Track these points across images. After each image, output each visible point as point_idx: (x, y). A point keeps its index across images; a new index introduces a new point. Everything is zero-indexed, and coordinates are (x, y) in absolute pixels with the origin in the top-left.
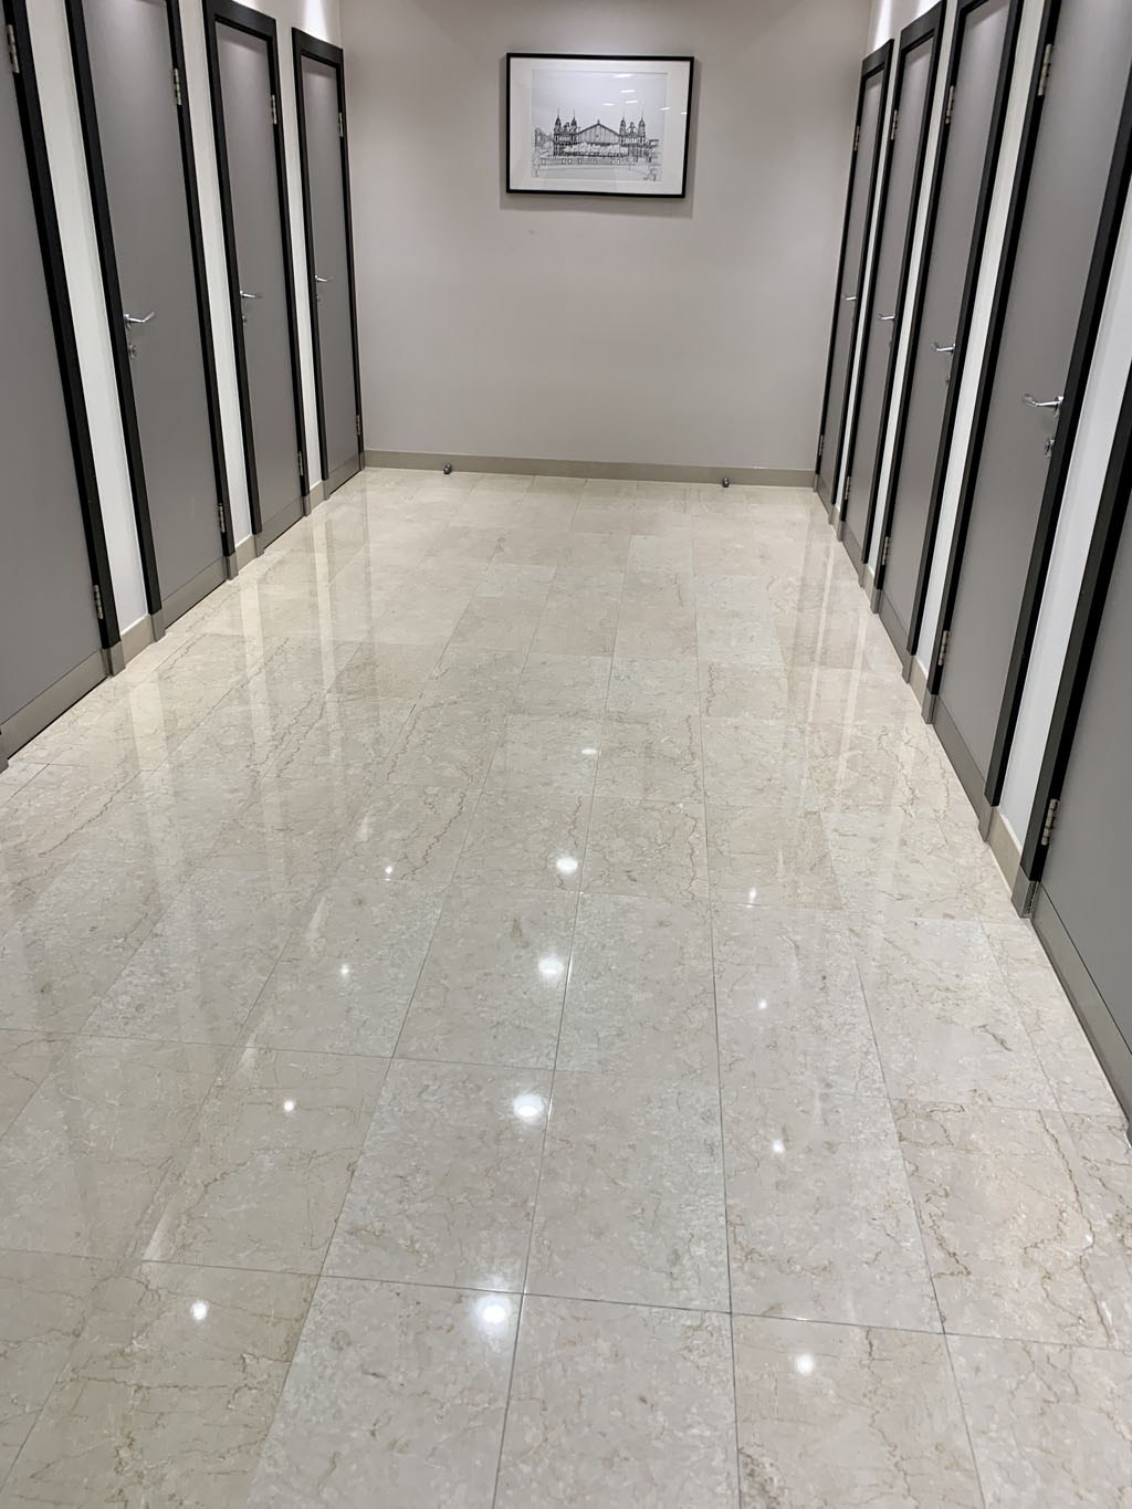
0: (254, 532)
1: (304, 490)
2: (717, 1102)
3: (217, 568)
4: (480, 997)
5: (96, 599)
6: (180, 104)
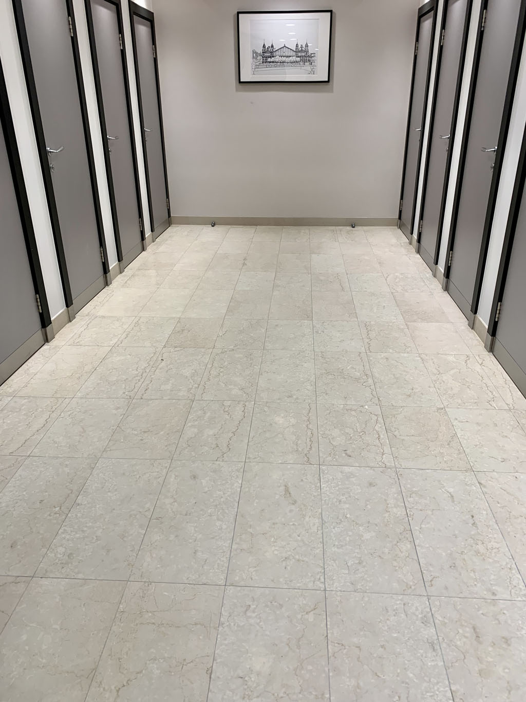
0: (119, 261)
1: (143, 238)
2: (429, 610)
3: (101, 280)
4: (273, 539)
5: (37, 302)
6: (72, 35)
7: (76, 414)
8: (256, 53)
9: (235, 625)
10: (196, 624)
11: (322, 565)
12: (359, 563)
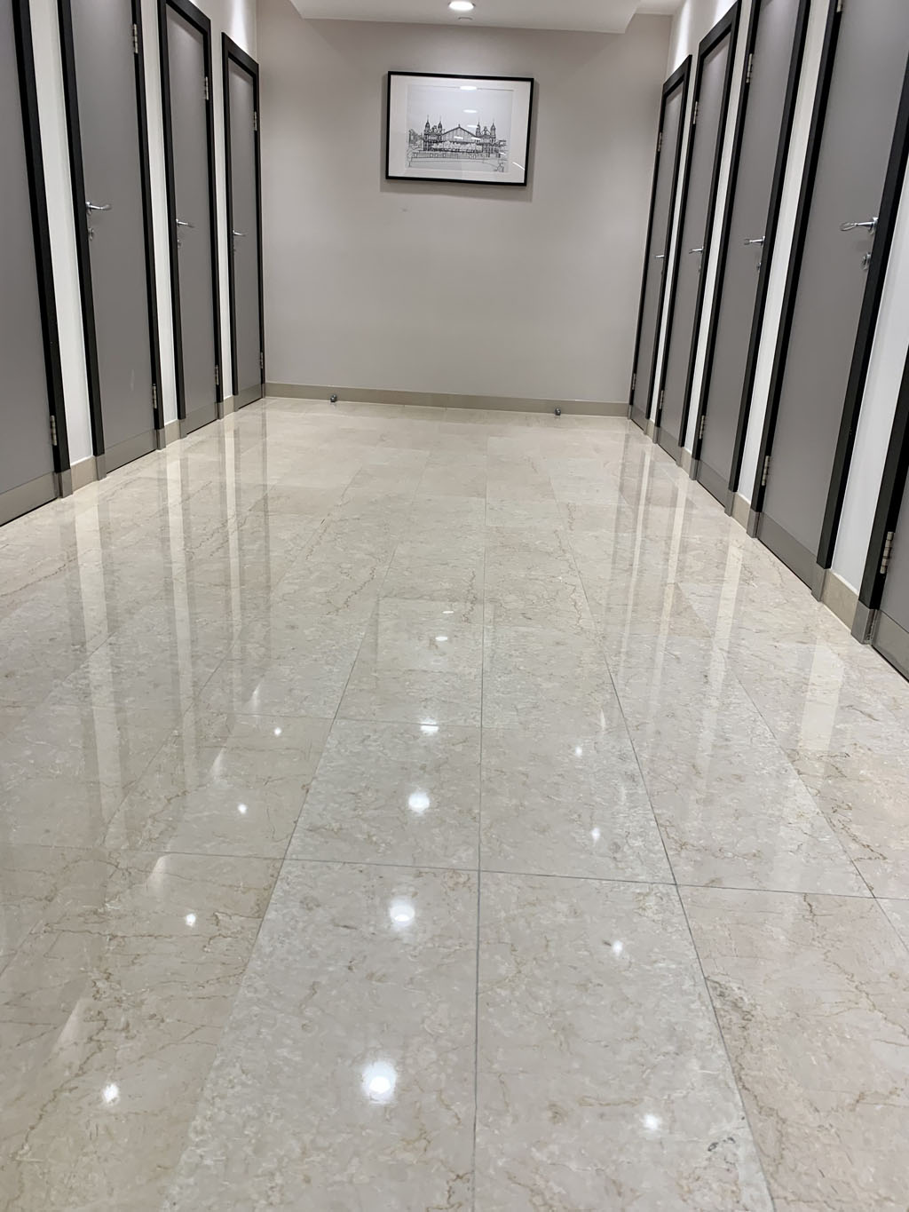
0: (179, 417)
1: (219, 398)
2: (631, 749)
4: (407, 683)
5: (51, 427)
6: (137, 52)
8: (415, 135)
9: (346, 751)
11: (479, 707)
12: (534, 707)
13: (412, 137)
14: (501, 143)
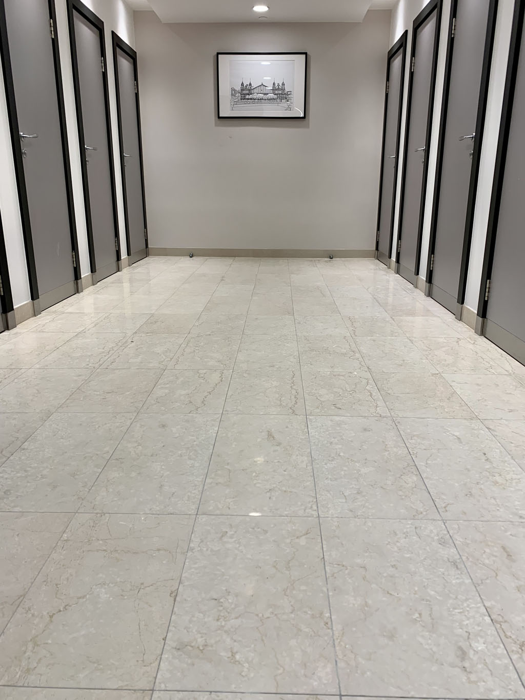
0: (92, 272)
1: (118, 258)
3: (71, 285)
6: (53, 37)
7: (31, 381)
8: (234, 90)
9: (207, 550)
10: (159, 550)
11: (314, 495)
12: (358, 493)
13: (233, 92)
14: (289, 93)
